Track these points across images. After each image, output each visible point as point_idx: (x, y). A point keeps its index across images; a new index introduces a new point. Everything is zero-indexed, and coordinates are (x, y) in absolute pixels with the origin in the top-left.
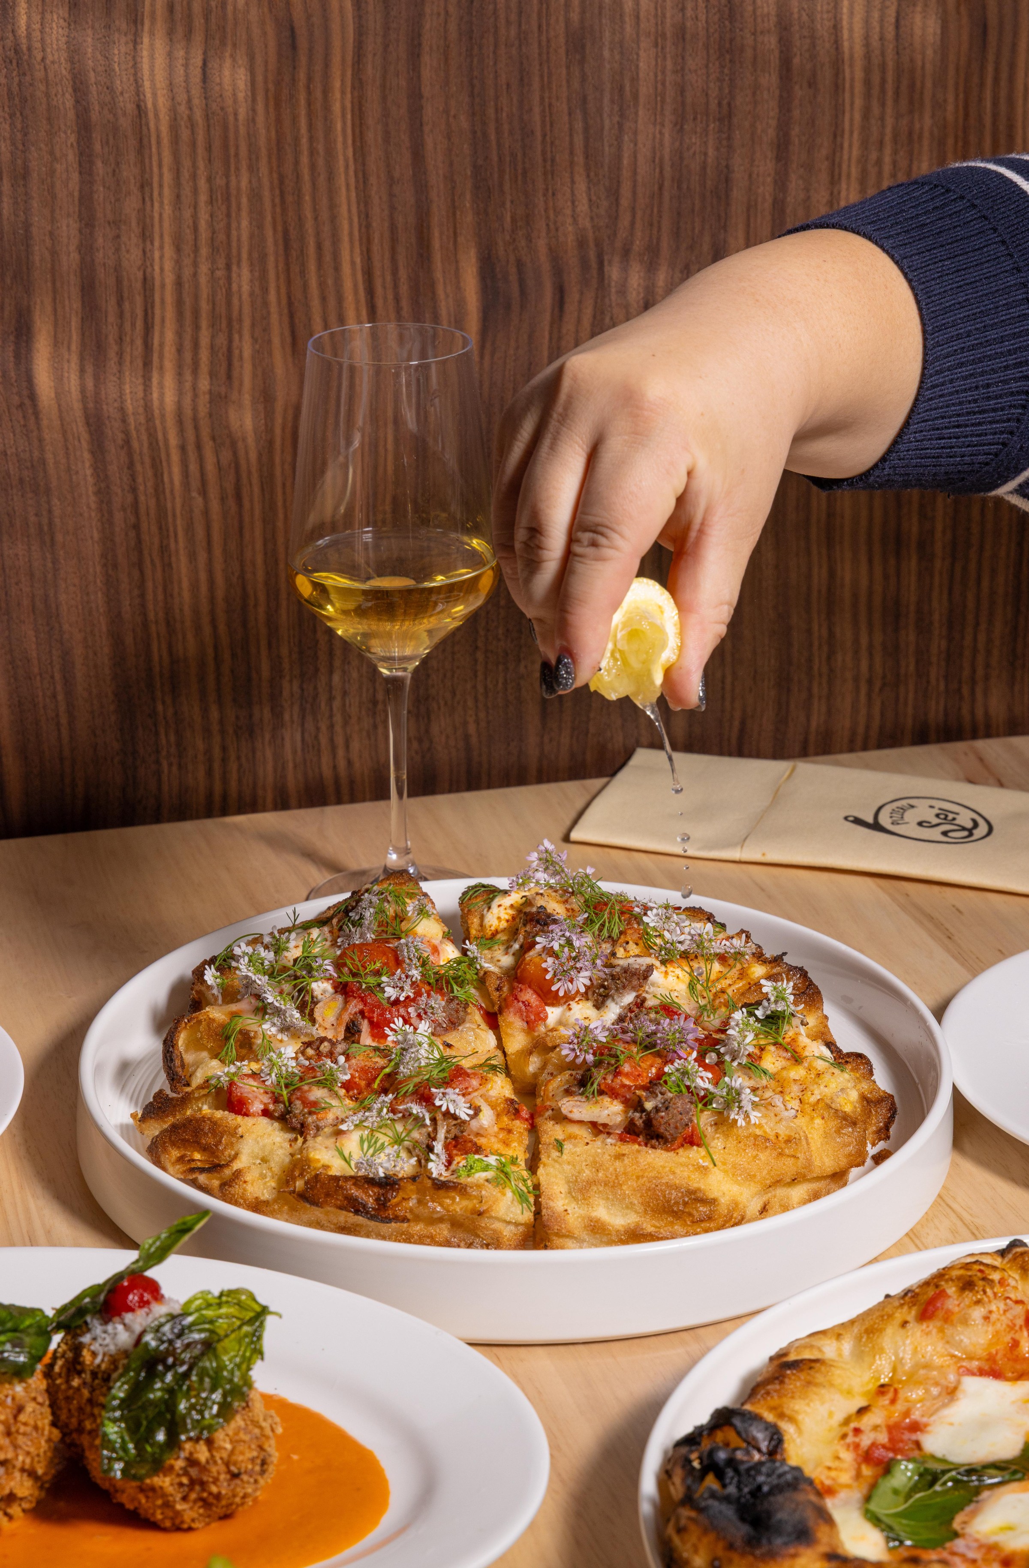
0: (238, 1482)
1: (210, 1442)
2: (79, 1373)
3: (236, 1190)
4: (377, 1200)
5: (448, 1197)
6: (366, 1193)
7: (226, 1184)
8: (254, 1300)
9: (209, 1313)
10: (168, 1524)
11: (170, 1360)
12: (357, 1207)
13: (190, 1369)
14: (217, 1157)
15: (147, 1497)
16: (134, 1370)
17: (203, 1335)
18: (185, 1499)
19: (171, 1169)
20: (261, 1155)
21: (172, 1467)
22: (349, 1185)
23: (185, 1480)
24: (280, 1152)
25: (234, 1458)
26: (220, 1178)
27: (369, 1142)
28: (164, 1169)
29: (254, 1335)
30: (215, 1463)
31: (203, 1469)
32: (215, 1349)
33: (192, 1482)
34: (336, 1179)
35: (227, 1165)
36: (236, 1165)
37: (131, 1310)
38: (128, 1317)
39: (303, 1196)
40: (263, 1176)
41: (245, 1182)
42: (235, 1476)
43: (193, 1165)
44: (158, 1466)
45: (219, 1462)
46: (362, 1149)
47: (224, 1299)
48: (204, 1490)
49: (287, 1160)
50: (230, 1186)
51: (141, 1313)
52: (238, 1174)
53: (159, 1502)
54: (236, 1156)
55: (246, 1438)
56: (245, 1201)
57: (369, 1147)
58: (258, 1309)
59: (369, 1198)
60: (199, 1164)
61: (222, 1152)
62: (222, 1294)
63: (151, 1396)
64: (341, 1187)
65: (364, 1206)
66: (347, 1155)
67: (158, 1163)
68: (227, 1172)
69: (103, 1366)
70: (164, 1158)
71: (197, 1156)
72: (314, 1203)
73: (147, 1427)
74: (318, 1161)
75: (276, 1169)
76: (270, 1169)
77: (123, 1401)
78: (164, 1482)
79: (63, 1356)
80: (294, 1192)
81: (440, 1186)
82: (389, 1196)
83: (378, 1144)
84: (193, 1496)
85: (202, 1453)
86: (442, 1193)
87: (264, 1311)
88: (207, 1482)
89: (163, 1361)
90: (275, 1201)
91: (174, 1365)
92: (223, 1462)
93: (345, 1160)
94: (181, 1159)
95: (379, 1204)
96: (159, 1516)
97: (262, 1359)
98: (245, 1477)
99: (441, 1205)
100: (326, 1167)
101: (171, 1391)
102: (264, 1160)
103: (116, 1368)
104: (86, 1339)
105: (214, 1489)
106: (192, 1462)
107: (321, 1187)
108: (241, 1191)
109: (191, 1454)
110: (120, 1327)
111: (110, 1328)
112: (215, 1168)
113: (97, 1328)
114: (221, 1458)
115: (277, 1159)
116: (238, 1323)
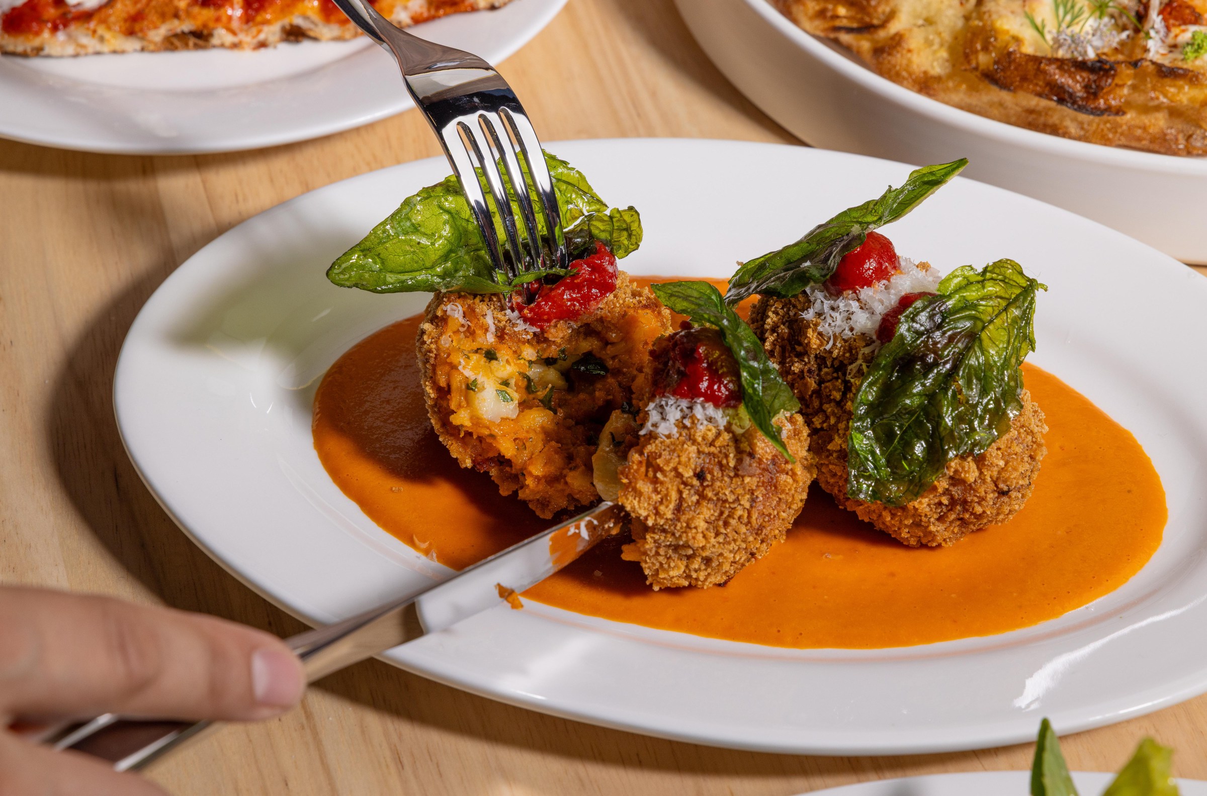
0: (1005, 499)
1: (980, 461)
2: (800, 356)
3: (898, 59)
4: (1087, 87)
5: (1174, 86)
6: (1074, 79)
7: (879, 51)
8: (1021, 273)
9: (972, 294)
10: (913, 542)
11: (930, 359)
12: (1063, 96)
13: (955, 368)
14: (869, 15)
15: (893, 515)
16: (884, 368)
17: (968, 324)
18: (940, 519)
19: (807, 24)
20: (925, 14)
21: (935, 488)
22: (1052, 69)
23: (945, 500)
24: (950, 12)
25: (1005, 475)
26: (873, 41)
27: (1065, 6)
28: (795, 21)
29: (1022, 318)
30: (984, 481)
31: (970, 488)
32: (980, 340)
33: (953, 502)
34: (1036, 60)
35: (883, 25)
36: (894, 27)
37: (868, 283)
38: (866, 293)
39: (991, 77)
40: (929, 43)
41: (909, 51)
42: (1003, 493)
43: (838, 23)
44: (918, 487)
45: (989, 479)
46: (1057, 16)
47: (988, 275)
48: (965, 510)
49: (960, 23)
50: (890, 54)
51: (880, 285)
52: (897, 41)
53: (909, 522)
54: (891, 16)
55: (1018, 449)
56: (910, 74)
57: (1066, 13)
58: (1024, 283)
59: (1074, 83)
60: (845, 23)
61: (875, 8)
62: (985, 271)
63: (908, 401)
64: (1044, 72)
65: (1071, 95)
66: (1038, 21)
67: (787, 12)
68: (882, 34)
69: (835, 353)
70: (796, 9)
71: (842, 11)
72: (1003, 85)
73: (901, 438)
74: (1007, 32)
75: (947, 36)
76: (939, 34)
77: (872, 406)
78: (923, 504)
79: (774, 330)
80: (976, 69)
81: (1166, 73)
82: (1103, 83)
83: (1077, 9)
84: (952, 516)
85: (971, 473)
86: (1167, 81)
87: (1031, 286)
88: (972, 501)
89: (923, 358)
90: (950, 76)
91: (936, 364)
92: (992, 480)
93: (1037, 28)
94: (821, 14)
95: (1088, 92)
96: (904, 534)
97: (1033, 349)
98: (1013, 494)
99: (1165, 96)
100: (1017, 40)
101: (932, 397)
102: (929, 22)
103: (853, 359)
104: (809, 315)
105: (979, 510)
106: (956, 480)
107: (1016, 69)
108: (904, 62)
109: (956, 471)
110: (855, 305)
111: (841, 304)
112: (866, 28)
113: (820, 300)
114: (991, 477)
115: (946, 21)
116: (1004, 303)
